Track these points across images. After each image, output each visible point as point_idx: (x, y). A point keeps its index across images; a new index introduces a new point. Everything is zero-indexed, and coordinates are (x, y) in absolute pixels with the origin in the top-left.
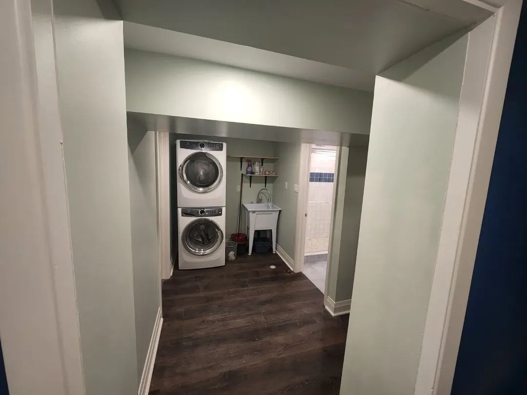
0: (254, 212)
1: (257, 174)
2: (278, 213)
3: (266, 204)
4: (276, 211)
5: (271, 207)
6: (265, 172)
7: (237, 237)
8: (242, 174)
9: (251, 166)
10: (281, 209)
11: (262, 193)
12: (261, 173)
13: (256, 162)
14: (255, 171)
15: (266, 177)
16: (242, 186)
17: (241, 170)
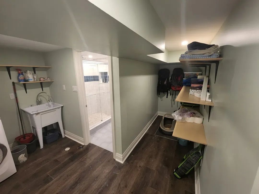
0: (37, 114)
1: (31, 81)
2: (61, 108)
3: (47, 104)
4: (59, 108)
5: (52, 105)
6: (40, 79)
7: (23, 138)
8: (14, 83)
9: (22, 74)
10: (63, 105)
11: (41, 96)
12: (35, 80)
13: (27, 71)
14: (29, 79)
15: (41, 83)
16: (16, 93)
17: (11, 79)
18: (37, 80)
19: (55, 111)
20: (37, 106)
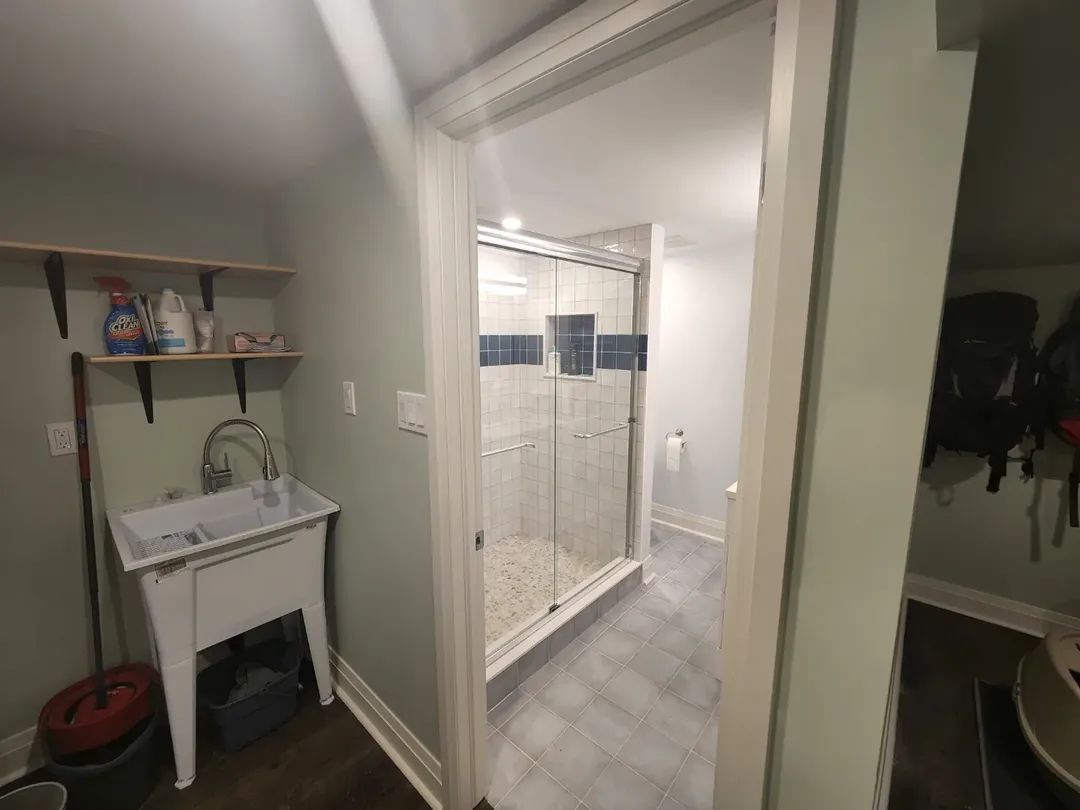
0: (167, 568)
1: (175, 352)
2: (322, 527)
3: (259, 484)
4: (310, 524)
5: (285, 497)
6: (231, 341)
7: (91, 702)
8: (78, 362)
9: (131, 309)
10: (335, 508)
11: (228, 440)
12: (205, 347)
13: (160, 292)
14: (169, 336)
15: (239, 365)
16: (84, 422)
17: (64, 334)
18: (213, 344)
19: (291, 540)
20: (206, 498)
